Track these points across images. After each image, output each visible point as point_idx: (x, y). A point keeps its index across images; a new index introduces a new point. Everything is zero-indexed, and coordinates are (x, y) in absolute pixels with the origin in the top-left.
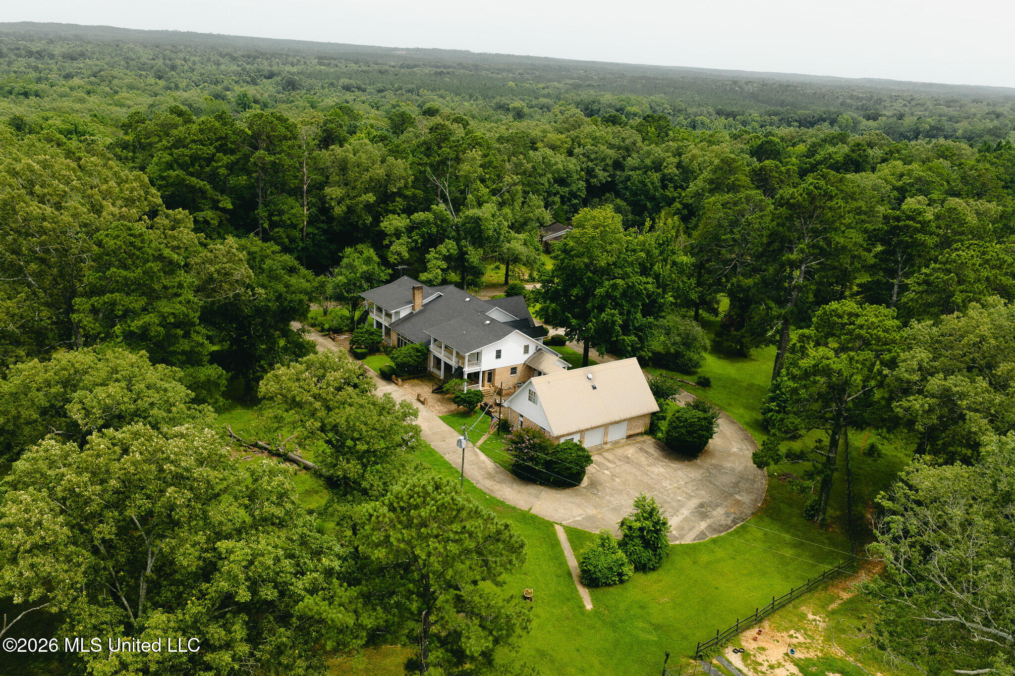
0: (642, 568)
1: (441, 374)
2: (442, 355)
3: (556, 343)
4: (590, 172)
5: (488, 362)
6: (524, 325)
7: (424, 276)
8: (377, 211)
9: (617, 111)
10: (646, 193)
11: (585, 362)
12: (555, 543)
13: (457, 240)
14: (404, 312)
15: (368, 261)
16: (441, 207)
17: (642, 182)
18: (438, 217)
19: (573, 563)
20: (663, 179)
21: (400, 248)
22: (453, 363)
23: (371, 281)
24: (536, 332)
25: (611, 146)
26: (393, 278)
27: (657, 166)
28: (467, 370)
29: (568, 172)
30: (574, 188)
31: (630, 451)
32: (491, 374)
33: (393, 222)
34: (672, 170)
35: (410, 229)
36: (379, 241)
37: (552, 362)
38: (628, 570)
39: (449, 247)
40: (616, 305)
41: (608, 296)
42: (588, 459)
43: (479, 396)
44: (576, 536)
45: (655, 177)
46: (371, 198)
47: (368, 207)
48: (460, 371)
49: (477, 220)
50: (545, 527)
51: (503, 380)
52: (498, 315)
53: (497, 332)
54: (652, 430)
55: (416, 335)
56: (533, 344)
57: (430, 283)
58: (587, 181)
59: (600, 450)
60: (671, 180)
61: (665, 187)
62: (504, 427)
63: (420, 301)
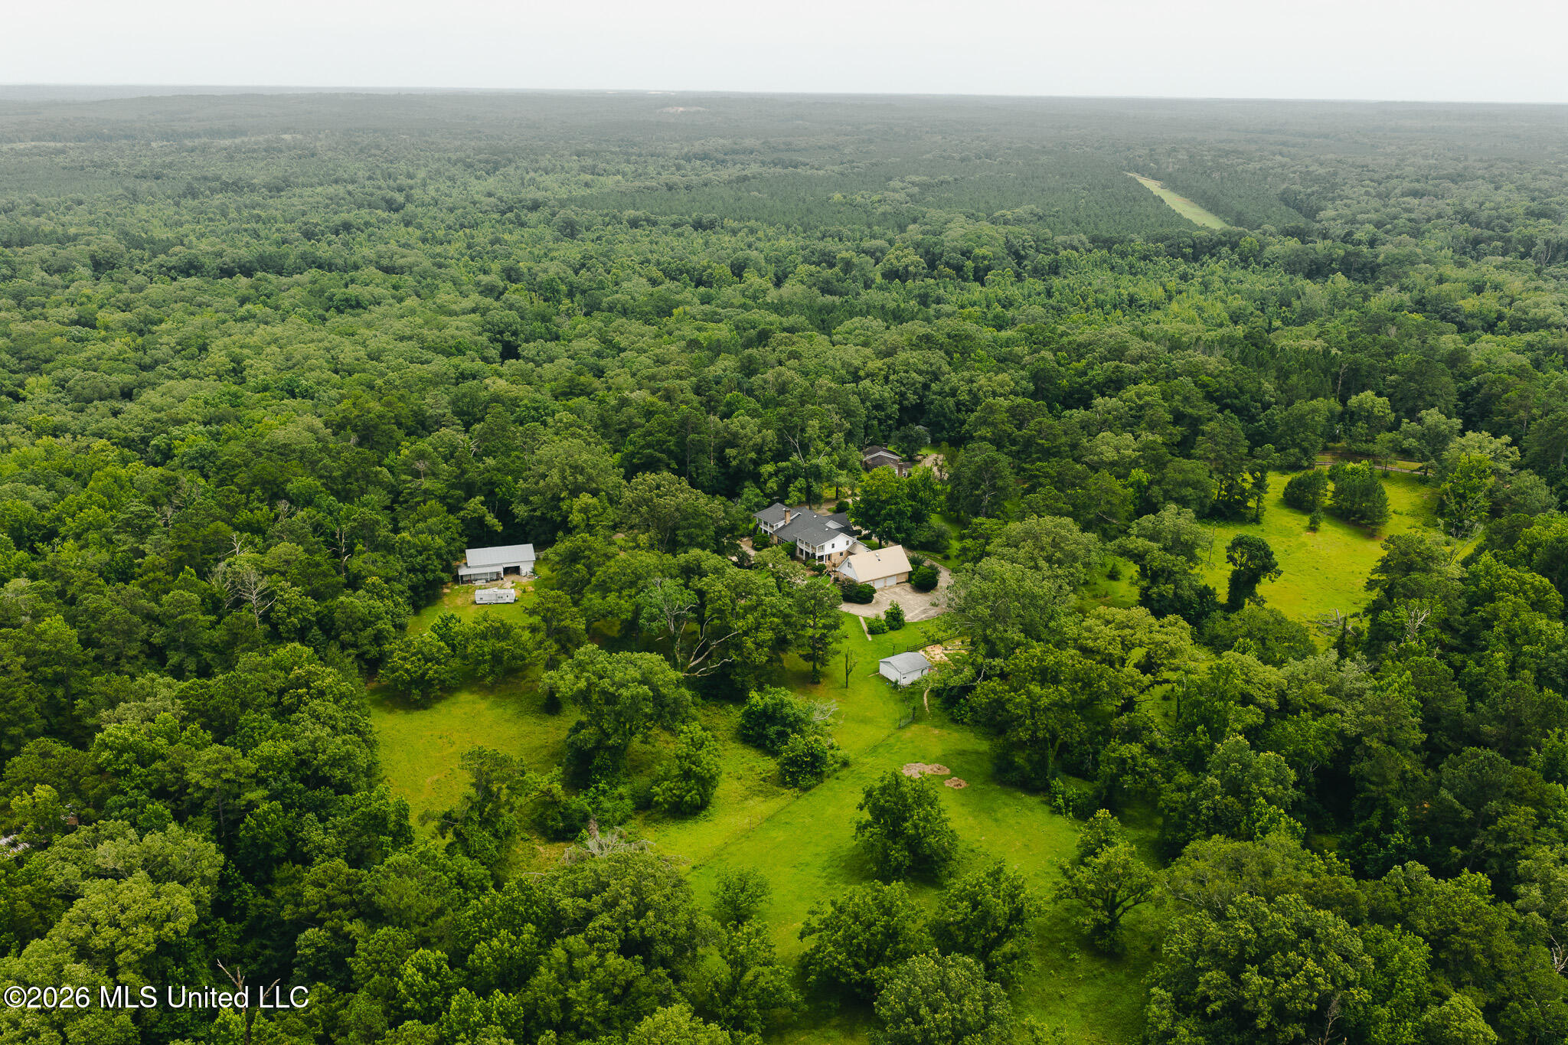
0: (892, 628)
1: (804, 557)
2: (804, 547)
3: (867, 538)
4: (902, 395)
5: (828, 550)
6: (847, 530)
7: (787, 502)
8: (757, 463)
9: (963, 254)
10: (944, 415)
11: (880, 547)
12: (859, 622)
13: (806, 478)
14: (781, 524)
15: (757, 495)
16: (795, 458)
17: (941, 406)
18: (795, 464)
19: (865, 628)
20: (958, 404)
21: (772, 484)
22: (810, 551)
23: (760, 507)
24: (851, 533)
25: (920, 372)
26: (770, 505)
27: (953, 393)
28: (818, 554)
29: (884, 400)
30: (889, 411)
31: (897, 590)
32: (829, 556)
33: (768, 468)
34: (964, 397)
35: (776, 473)
36: (757, 479)
37: (861, 549)
38: (886, 628)
39: (800, 482)
40: (893, 519)
41: (888, 514)
42: (874, 591)
43: (824, 567)
44: (866, 619)
45: (951, 401)
46: (753, 455)
47: (751, 460)
48: (814, 555)
49: (817, 467)
50: (855, 618)
51: (836, 559)
52: (832, 525)
53: (832, 534)
54: (909, 581)
55: (789, 537)
56: (851, 540)
57: (790, 506)
58: (900, 404)
59: (882, 589)
60: (964, 405)
61: (959, 411)
62: (837, 580)
63: (789, 519)
